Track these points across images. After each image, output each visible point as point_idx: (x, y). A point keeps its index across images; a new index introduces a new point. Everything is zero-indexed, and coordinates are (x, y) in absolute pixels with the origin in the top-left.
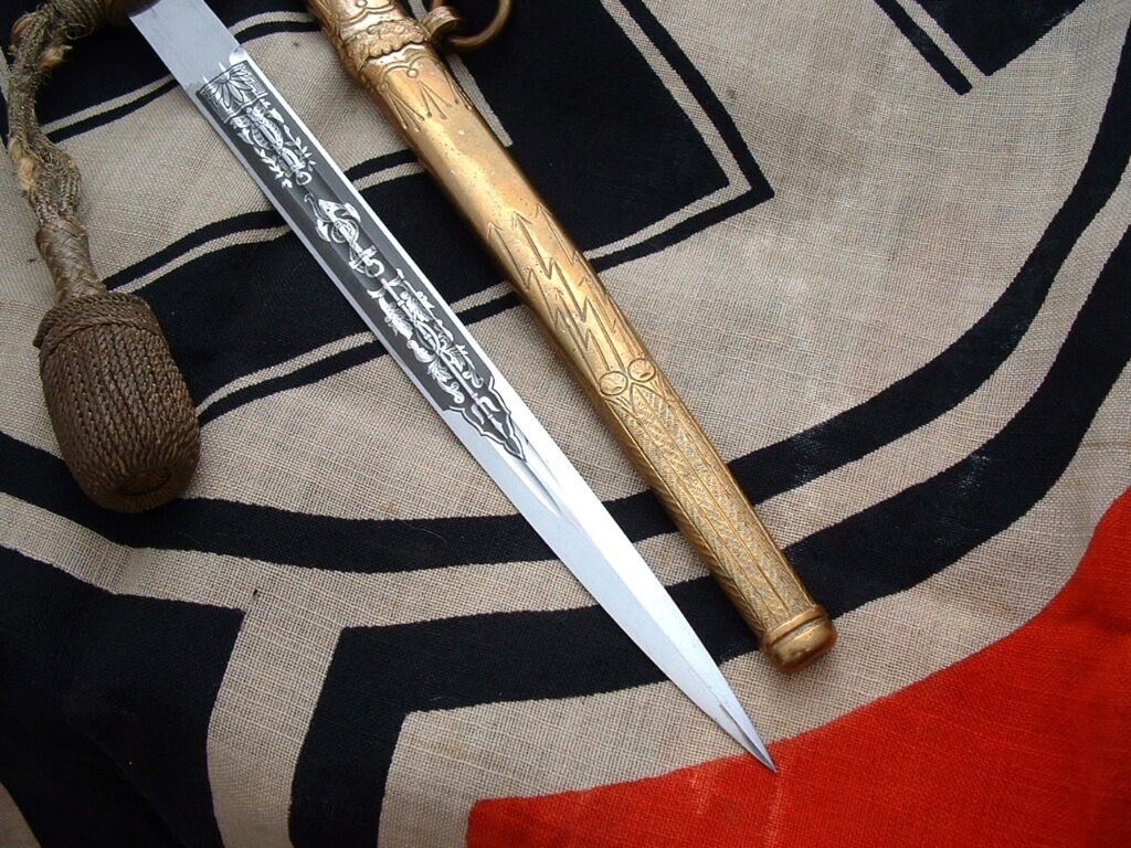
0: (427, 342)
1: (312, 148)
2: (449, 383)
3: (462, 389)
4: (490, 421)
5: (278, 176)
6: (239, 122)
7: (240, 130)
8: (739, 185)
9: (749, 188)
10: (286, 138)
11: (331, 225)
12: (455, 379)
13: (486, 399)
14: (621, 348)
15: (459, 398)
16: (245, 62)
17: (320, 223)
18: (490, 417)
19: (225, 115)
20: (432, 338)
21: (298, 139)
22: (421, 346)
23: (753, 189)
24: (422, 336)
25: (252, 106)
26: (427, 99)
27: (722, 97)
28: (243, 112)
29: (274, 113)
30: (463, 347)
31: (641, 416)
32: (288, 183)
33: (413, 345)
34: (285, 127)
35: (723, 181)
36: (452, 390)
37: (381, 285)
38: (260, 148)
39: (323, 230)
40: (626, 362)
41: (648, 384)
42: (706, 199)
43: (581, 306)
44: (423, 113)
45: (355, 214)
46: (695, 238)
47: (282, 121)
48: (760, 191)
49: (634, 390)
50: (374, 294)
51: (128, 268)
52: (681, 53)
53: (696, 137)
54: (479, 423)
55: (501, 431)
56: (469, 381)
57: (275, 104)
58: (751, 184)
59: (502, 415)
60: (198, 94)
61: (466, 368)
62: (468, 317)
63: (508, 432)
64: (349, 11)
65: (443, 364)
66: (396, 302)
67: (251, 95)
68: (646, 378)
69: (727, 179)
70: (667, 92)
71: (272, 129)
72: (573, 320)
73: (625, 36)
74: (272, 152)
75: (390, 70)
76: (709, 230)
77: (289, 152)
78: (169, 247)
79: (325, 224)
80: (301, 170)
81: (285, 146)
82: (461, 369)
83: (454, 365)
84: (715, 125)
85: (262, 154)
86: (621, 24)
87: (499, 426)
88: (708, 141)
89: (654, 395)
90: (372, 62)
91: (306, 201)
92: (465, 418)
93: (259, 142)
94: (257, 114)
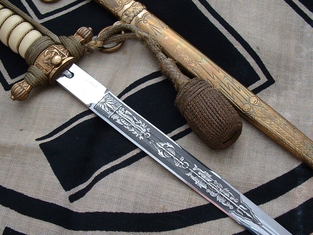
0: (213, 189)
1: (146, 124)
2: (226, 203)
3: (231, 204)
4: (245, 214)
5: (137, 136)
6: (115, 117)
7: (116, 120)
10: (135, 121)
11: (164, 151)
12: (228, 201)
13: (241, 206)
15: (231, 207)
16: (109, 93)
17: (159, 151)
18: (245, 212)
19: (108, 115)
20: (215, 187)
21: (140, 121)
22: (211, 191)
24: (211, 187)
25: (118, 110)
28: (115, 113)
29: (127, 112)
30: (227, 189)
32: (141, 138)
33: (208, 191)
34: (134, 117)
36: (228, 205)
37: (190, 171)
38: (126, 126)
39: (161, 153)
45: (172, 146)
47: (132, 115)
50: (189, 175)
54: (241, 215)
55: (250, 216)
56: (233, 201)
57: (126, 109)
59: (248, 211)
60: (94, 108)
61: (230, 196)
63: (253, 217)
65: (222, 196)
66: (198, 176)
67: (117, 106)
71: (129, 118)
74: (132, 127)
77: (138, 126)
79: (161, 151)
80: (145, 132)
81: (136, 124)
82: (229, 196)
83: (226, 196)
85: (128, 128)
87: (248, 215)
91: (151, 143)
92: (235, 214)
93: (125, 123)
94: (121, 113)
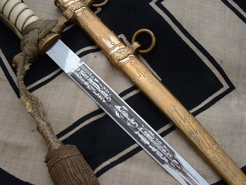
1: (109, 90)
2: (163, 157)
3: (167, 158)
4: (177, 167)
5: (101, 99)
6: (86, 83)
7: (87, 86)
8: (226, 87)
9: (229, 87)
10: (101, 87)
11: (120, 113)
12: (164, 155)
13: (174, 161)
14: (209, 142)
15: (167, 161)
16: (84, 64)
17: (116, 112)
18: (177, 165)
19: (81, 81)
20: (156, 144)
21: (104, 87)
22: (153, 147)
23: (230, 87)
24: (153, 144)
25: (89, 78)
26: (139, 71)
27: (219, 63)
28: (86, 80)
29: (96, 80)
30: (165, 146)
31: (218, 161)
32: (104, 101)
33: (150, 147)
34: (100, 84)
35: (222, 86)
36: (164, 159)
37: (138, 130)
38: (94, 91)
39: (117, 114)
40: (211, 145)
41: (218, 151)
42: (218, 92)
43: (196, 131)
44: (139, 76)
45: (126, 109)
46: (217, 103)
47: (99, 82)
48: (232, 88)
49: (215, 153)
50: (136, 133)
51: (63, 131)
52: (206, 51)
53: (213, 75)
54: (173, 167)
55: (180, 169)
56: (168, 156)
57: (95, 77)
58: (229, 86)
59: (180, 164)
60: (72, 75)
61: (167, 152)
62: (162, 135)
63: (182, 169)
64: (110, 46)
65: (160, 151)
66: (143, 134)
67: (88, 75)
68: (217, 150)
69: (223, 85)
70: (204, 63)
71: (96, 85)
72: (194, 135)
73: (190, 47)
74: (98, 92)
75: (126, 63)
76: (220, 100)
77: (103, 91)
78: (73, 124)
79: (118, 113)
80: (107, 97)
81: (101, 90)
83: (164, 152)
84: (218, 71)
85: (95, 93)
86: (188, 44)
88: (217, 75)
89: (220, 154)
90: (120, 61)
91: (111, 106)
92: (169, 166)
93: (93, 89)
94: (91, 80)
